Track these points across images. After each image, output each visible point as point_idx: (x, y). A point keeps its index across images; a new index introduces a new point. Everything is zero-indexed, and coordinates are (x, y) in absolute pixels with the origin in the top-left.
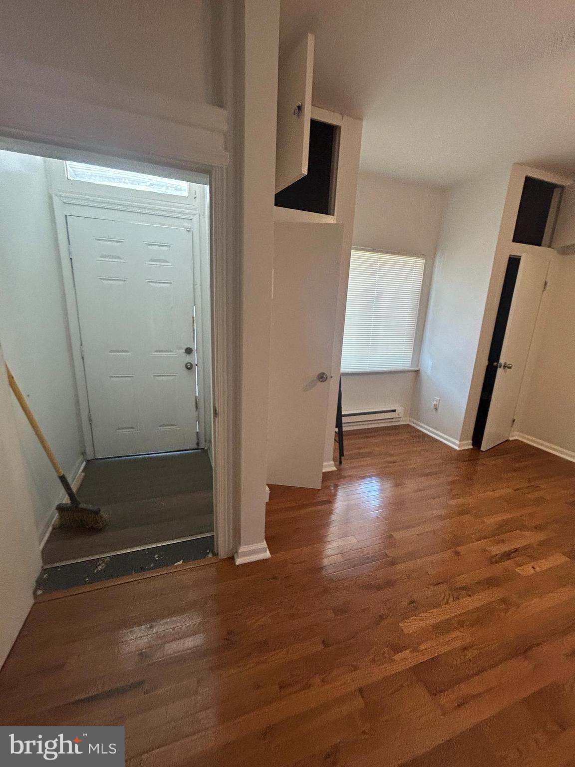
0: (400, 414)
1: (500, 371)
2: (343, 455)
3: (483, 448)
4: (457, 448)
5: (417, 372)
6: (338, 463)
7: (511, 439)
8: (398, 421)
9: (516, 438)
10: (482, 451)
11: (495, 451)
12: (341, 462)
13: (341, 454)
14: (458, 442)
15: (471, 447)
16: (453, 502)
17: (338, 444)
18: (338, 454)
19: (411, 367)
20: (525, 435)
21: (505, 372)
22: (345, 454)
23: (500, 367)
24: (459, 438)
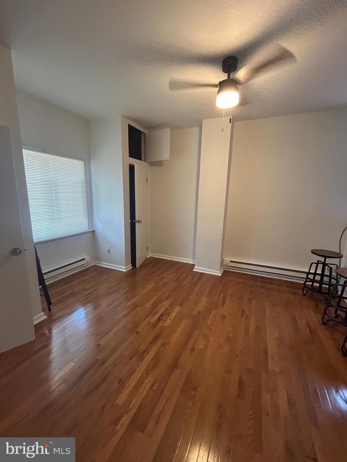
0: (88, 261)
1: (137, 224)
2: (51, 304)
3: (137, 267)
4: (125, 271)
5: (93, 232)
6: (48, 311)
7: (148, 257)
8: (88, 265)
9: (150, 256)
10: (137, 268)
11: (143, 266)
12: (50, 310)
13: (49, 303)
14: (125, 267)
15: (132, 267)
16: (129, 303)
17: (44, 298)
18: (46, 304)
19: (89, 229)
20: (154, 254)
21: (139, 224)
22: (52, 302)
23: (137, 223)
24: (125, 265)
